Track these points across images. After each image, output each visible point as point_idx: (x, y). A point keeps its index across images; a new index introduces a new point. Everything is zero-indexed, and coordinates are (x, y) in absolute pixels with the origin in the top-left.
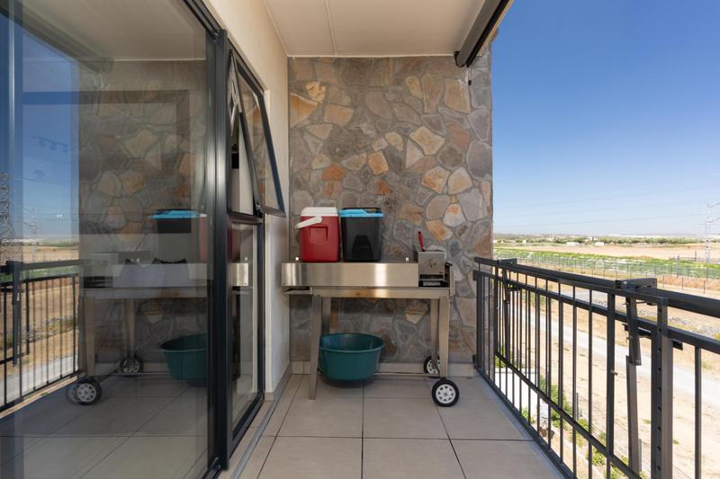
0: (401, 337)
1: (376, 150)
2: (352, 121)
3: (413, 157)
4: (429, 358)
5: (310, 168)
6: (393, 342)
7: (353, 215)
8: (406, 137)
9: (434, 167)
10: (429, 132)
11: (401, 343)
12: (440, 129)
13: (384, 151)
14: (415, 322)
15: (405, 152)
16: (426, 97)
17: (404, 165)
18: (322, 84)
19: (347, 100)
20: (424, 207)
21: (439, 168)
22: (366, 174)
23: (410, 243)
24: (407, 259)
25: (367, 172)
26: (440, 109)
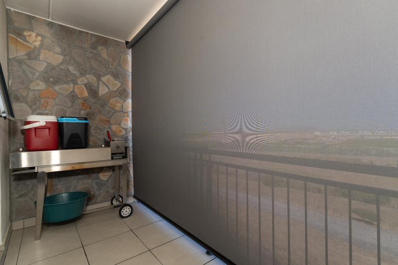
0: (97, 189)
1: (80, 83)
2: (62, 63)
3: (103, 91)
4: (115, 197)
5: (28, 88)
6: (92, 193)
7: (69, 122)
8: (99, 79)
9: (115, 97)
10: (112, 79)
11: (97, 193)
12: (119, 78)
13: (85, 85)
14: (105, 180)
15: (98, 87)
16: (110, 60)
17: (98, 95)
18: (38, 35)
19: (58, 50)
20: (110, 117)
21: (118, 98)
22: (73, 97)
23: (102, 137)
24: (103, 146)
25: (73, 96)
26: (118, 68)
